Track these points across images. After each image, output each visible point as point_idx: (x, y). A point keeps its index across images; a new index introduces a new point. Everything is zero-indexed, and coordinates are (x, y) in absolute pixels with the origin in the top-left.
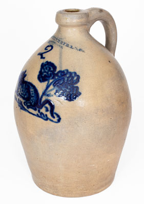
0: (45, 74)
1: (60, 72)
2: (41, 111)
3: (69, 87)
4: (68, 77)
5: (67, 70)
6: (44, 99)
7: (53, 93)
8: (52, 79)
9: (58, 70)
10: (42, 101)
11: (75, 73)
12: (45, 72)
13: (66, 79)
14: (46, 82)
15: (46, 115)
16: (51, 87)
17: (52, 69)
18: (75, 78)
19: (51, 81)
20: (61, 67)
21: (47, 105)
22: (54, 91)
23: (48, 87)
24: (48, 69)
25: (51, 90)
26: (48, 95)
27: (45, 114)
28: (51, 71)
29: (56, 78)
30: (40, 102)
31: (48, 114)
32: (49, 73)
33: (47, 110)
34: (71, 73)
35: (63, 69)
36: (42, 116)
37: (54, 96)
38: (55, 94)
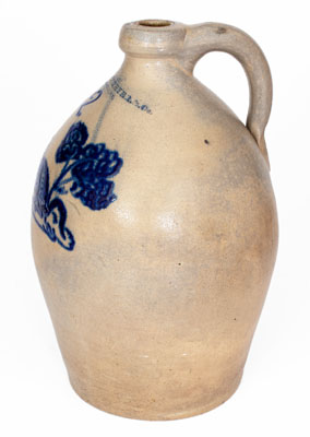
1: (91, 146)
2: (48, 219)
3: (96, 181)
4: (101, 161)
5: (103, 145)
6: (53, 196)
7: (68, 186)
8: (75, 158)
9: (88, 142)
10: (51, 200)
11: (116, 154)
12: (70, 143)
13: (96, 162)
14: (64, 163)
15: (54, 230)
16: (69, 175)
17: (80, 139)
18: (113, 164)
19: (71, 162)
20: (95, 137)
21: (56, 210)
22: (70, 184)
23: (64, 173)
24: (75, 137)
25: (68, 181)
26: (60, 191)
27: (52, 228)
28: (77, 143)
29: (81, 157)
30: (48, 201)
31: (56, 227)
32: (74, 145)
33: (55, 221)
34: (108, 153)
35: (98, 141)
36: (49, 231)
37: (69, 194)
38: (72, 189)
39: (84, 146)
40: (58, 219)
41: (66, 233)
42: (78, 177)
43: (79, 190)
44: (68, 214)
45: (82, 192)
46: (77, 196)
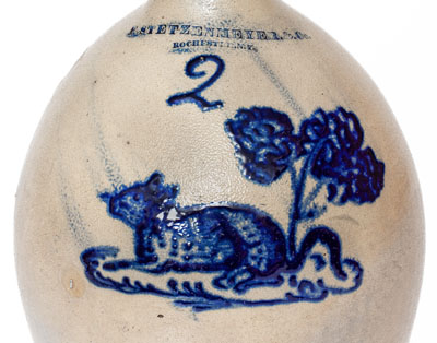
0: (263, 151)
1: (306, 124)
2: (300, 276)
3: (354, 160)
4: (337, 132)
5: (320, 111)
6: (301, 232)
7: (322, 198)
8: (298, 157)
9: (296, 122)
10: (298, 242)
12: (262, 145)
13: (333, 137)
14: (287, 176)
15: (320, 281)
16: (311, 183)
17: (278, 128)
18: (351, 125)
19: (298, 165)
20: (298, 110)
21: (319, 248)
22: (324, 192)
23: (298, 189)
24: (263, 131)
25: (315, 193)
26: (311, 215)
27: (314, 281)
28: (279, 135)
29: (308, 147)
30: (293, 247)
31: (327, 274)
32: (277, 142)
33: (320, 262)
34: (333, 115)
35: (308, 114)
36: (307, 290)
37: (331, 207)
38: (330, 198)
39: (296, 131)
40: (327, 258)
41: (346, 269)
42: (328, 175)
43: (341, 190)
44: (342, 237)
45: (348, 190)
46: (343, 200)
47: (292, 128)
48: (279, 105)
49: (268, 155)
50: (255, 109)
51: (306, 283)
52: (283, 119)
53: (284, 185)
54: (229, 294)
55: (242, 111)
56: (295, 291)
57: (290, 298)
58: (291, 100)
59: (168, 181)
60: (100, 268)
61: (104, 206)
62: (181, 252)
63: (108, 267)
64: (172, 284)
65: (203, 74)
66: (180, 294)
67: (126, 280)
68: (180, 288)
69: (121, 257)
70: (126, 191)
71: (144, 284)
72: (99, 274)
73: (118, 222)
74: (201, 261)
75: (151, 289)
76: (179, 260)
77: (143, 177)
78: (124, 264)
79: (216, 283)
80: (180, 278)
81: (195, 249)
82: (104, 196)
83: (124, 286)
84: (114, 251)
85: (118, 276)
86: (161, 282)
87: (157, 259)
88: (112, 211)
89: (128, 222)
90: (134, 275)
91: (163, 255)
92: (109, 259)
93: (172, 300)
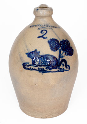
0: (54, 46)
2: (60, 67)
3: (69, 48)
4: (66, 43)
5: (63, 40)
7: (64, 54)
8: (60, 47)
9: (60, 41)
10: (60, 61)
12: (54, 45)
14: (58, 50)
15: (63, 69)
16: (62, 52)
17: (57, 42)
18: (68, 43)
19: (60, 48)
21: (63, 63)
22: (64, 53)
23: (60, 52)
24: (54, 42)
25: (63, 53)
26: (62, 57)
29: (62, 46)
31: (64, 67)
32: (56, 44)
33: (63, 66)
34: (65, 41)
35: (61, 40)
36: (61, 70)
37: (65, 56)
38: (65, 54)
39: (60, 43)
40: (64, 64)
41: (68, 67)
42: (65, 50)
43: (67, 53)
44: (67, 61)
45: (68, 53)
46: (67, 55)
47: (59, 42)
48: (57, 38)
49: (55, 47)
50: (53, 39)
51: (61, 69)
52: (57, 41)
53: (58, 52)
54: (48, 70)
55: (50, 39)
56: (59, 70)
57: (58, 71)
58: (58, 38)
59: (38, 51)
60: (26, 66)
61: (27, 55)
62: (40, 63)
63: (27, 66)
64: (39, 68)
65: (44, 33)
66: (40, 70)
67: (31, 68)
68: (40, 69)
69: (30, 64)
70: (31, 53)
71: (34, 68)
72: (26, 67)
73: (29, 58)
74: (44, 64)
75: (35, 70)
76: (40, 64)
77: (34, 50)
78: (30, 65)
79: (46, 68)
80: (40, 67)
81: (43, 62)
82: (27, 54)
83: (30, 69)
84: (29, 63)
85: (29, 67)
86: (37, 68)
87: (36, 64)
88: (28, 56)
89: (31, 58)
90: (32, 67)
91: (37, 64)
92: (28, 64)
93: (38, 71)
